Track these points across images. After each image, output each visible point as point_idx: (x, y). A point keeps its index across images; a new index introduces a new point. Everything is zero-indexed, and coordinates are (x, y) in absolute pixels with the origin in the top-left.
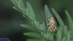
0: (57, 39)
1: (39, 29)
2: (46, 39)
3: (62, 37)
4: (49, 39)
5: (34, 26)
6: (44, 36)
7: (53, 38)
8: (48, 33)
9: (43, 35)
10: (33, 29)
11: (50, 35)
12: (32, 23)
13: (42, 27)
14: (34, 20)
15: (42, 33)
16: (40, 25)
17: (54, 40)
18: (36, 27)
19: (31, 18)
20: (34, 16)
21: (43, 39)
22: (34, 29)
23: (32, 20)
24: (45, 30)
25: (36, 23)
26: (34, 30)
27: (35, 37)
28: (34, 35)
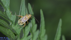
1: (9, 18)
3: (29, 34)
5: (6, 14)
7: (20, 32)
9: (11, 25)
10: (2, 16)
12: (5, 10)
13: (13, 18)
14: (7, 8)
15: (11, 23)
18: (7, 16)
19: (5, 6)
22: (4, 16)
23: (5, 7)
26: (4, 18)
27: (2, 25)
28: (2, 23)
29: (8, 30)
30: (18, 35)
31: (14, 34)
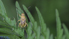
0: (28, 35)
1: (10, 24)
2: (17, 35)
4: (20, 35)
5: (6, 22)
6: (14, 32)
7: (23, 34)
8: (18, 29)
9: (14, 30)
11: (21, 31)
12: (4, 19)
13: (13, 23)
14: (5, 16)
15: (13, 29)
16: (11, 21)
17: (24, 35)
18: (7, 23)
19: (3, 14)
20: (6, 12)
21: (14, 35)
22: (5, 25)
23: (3, 16)
24: (16, 26)
25: (8, 19)
26: (6, 26)
28: (6, 31)
29: (13, 35)
30: (23, 37)
31: (19, 37)
